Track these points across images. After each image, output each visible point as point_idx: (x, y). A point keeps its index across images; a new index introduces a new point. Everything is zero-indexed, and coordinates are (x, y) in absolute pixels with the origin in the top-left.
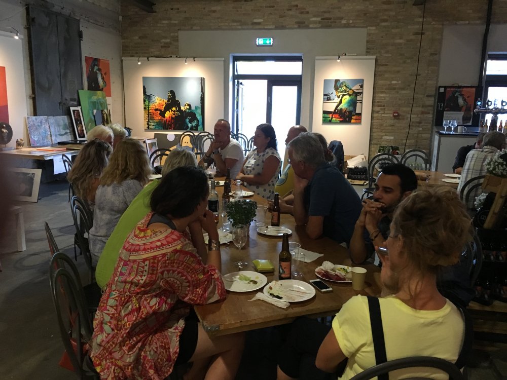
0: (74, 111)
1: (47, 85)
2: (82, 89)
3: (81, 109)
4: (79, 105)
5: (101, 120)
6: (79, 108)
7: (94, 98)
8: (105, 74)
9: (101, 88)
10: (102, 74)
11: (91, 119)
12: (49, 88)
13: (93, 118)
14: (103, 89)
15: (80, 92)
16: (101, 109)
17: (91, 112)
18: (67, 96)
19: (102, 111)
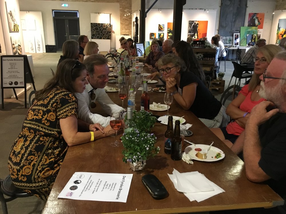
0: (235, 35)
1: (225, 26)
2: (244, 26)
3: (240, 34)
4: (240, 32)
5: (251, 39)
6: (239, 34)
7: (250, 30)
8: (261, 19)
9: (256, 25)
10: (258, 20)
11: (245, 38)
12: (226, 27)
13: (246, 37)
14: (257, 26)
15: (241, 27)
16: (253, 34)
17: (245, 35)
18: (234, 29)
19: (252, 35)
